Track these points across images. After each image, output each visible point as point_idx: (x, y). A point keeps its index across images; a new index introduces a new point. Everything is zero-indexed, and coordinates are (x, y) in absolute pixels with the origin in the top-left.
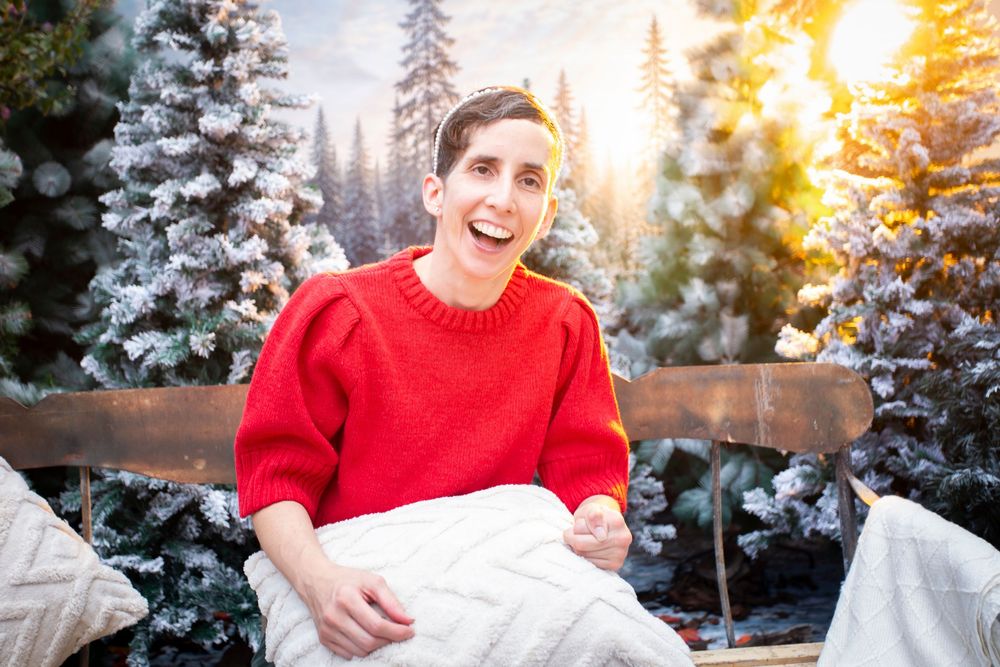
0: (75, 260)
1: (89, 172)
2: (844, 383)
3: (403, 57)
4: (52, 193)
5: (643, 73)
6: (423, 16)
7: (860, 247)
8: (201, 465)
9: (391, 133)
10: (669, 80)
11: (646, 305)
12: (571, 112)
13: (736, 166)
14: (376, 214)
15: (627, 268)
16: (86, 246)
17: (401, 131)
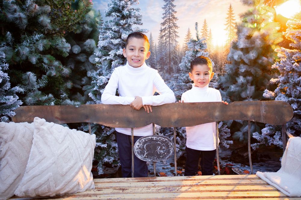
0: (82, 70)
1: (85, 47)
2: (285, 107)
3: (163, 16)
4: (76, 53)
5: (227, 20)
6: (169, 5)
7: (289, 68)
8: (117, 123)
9: (160, 36)
10: (234, 22)
11: (226, 82)
12: (207, 31)
13: (253, 45)
14: (155, 58)
15: (221, 72)
16: (84, 66)
17: (162, 36)
